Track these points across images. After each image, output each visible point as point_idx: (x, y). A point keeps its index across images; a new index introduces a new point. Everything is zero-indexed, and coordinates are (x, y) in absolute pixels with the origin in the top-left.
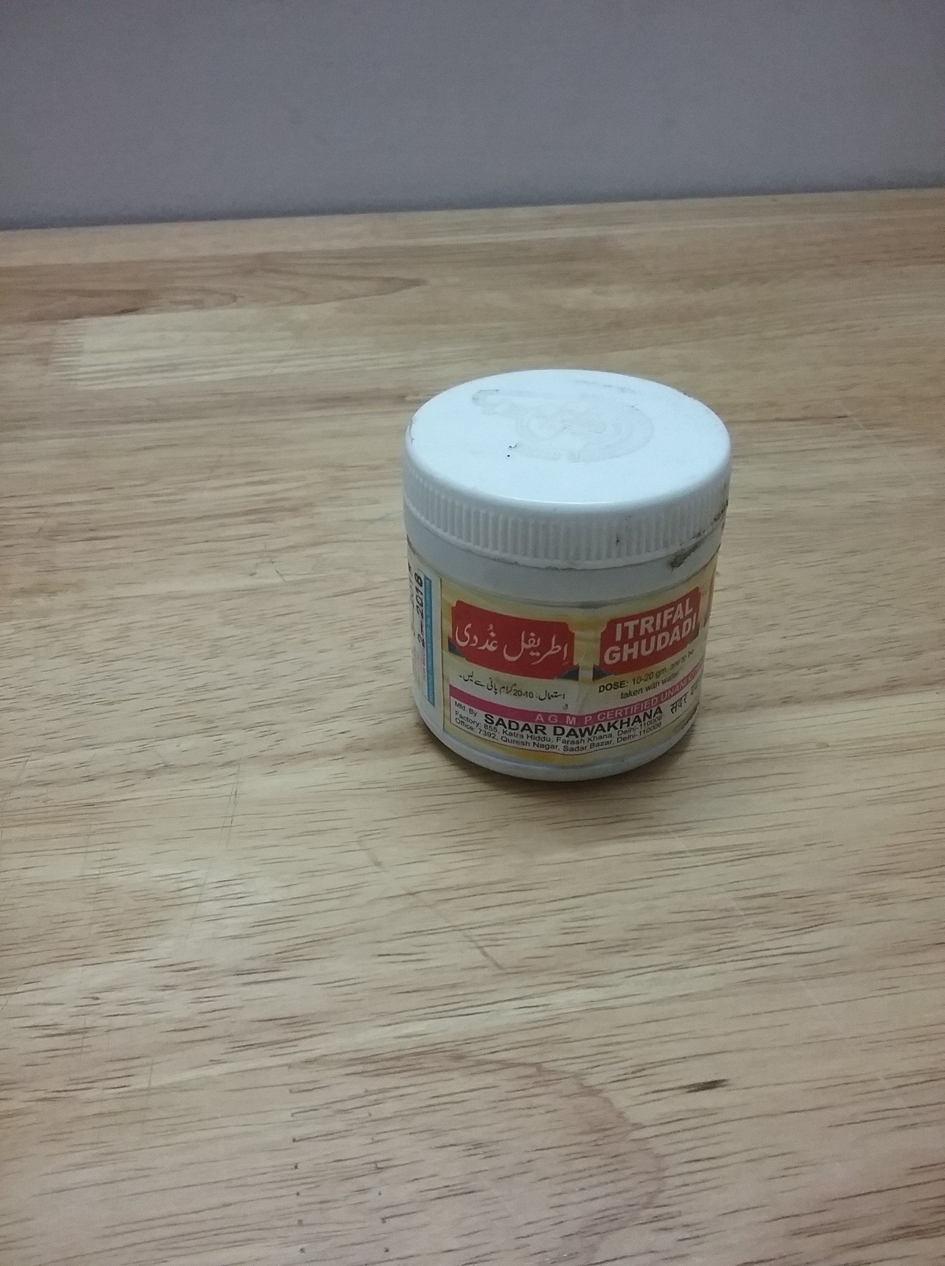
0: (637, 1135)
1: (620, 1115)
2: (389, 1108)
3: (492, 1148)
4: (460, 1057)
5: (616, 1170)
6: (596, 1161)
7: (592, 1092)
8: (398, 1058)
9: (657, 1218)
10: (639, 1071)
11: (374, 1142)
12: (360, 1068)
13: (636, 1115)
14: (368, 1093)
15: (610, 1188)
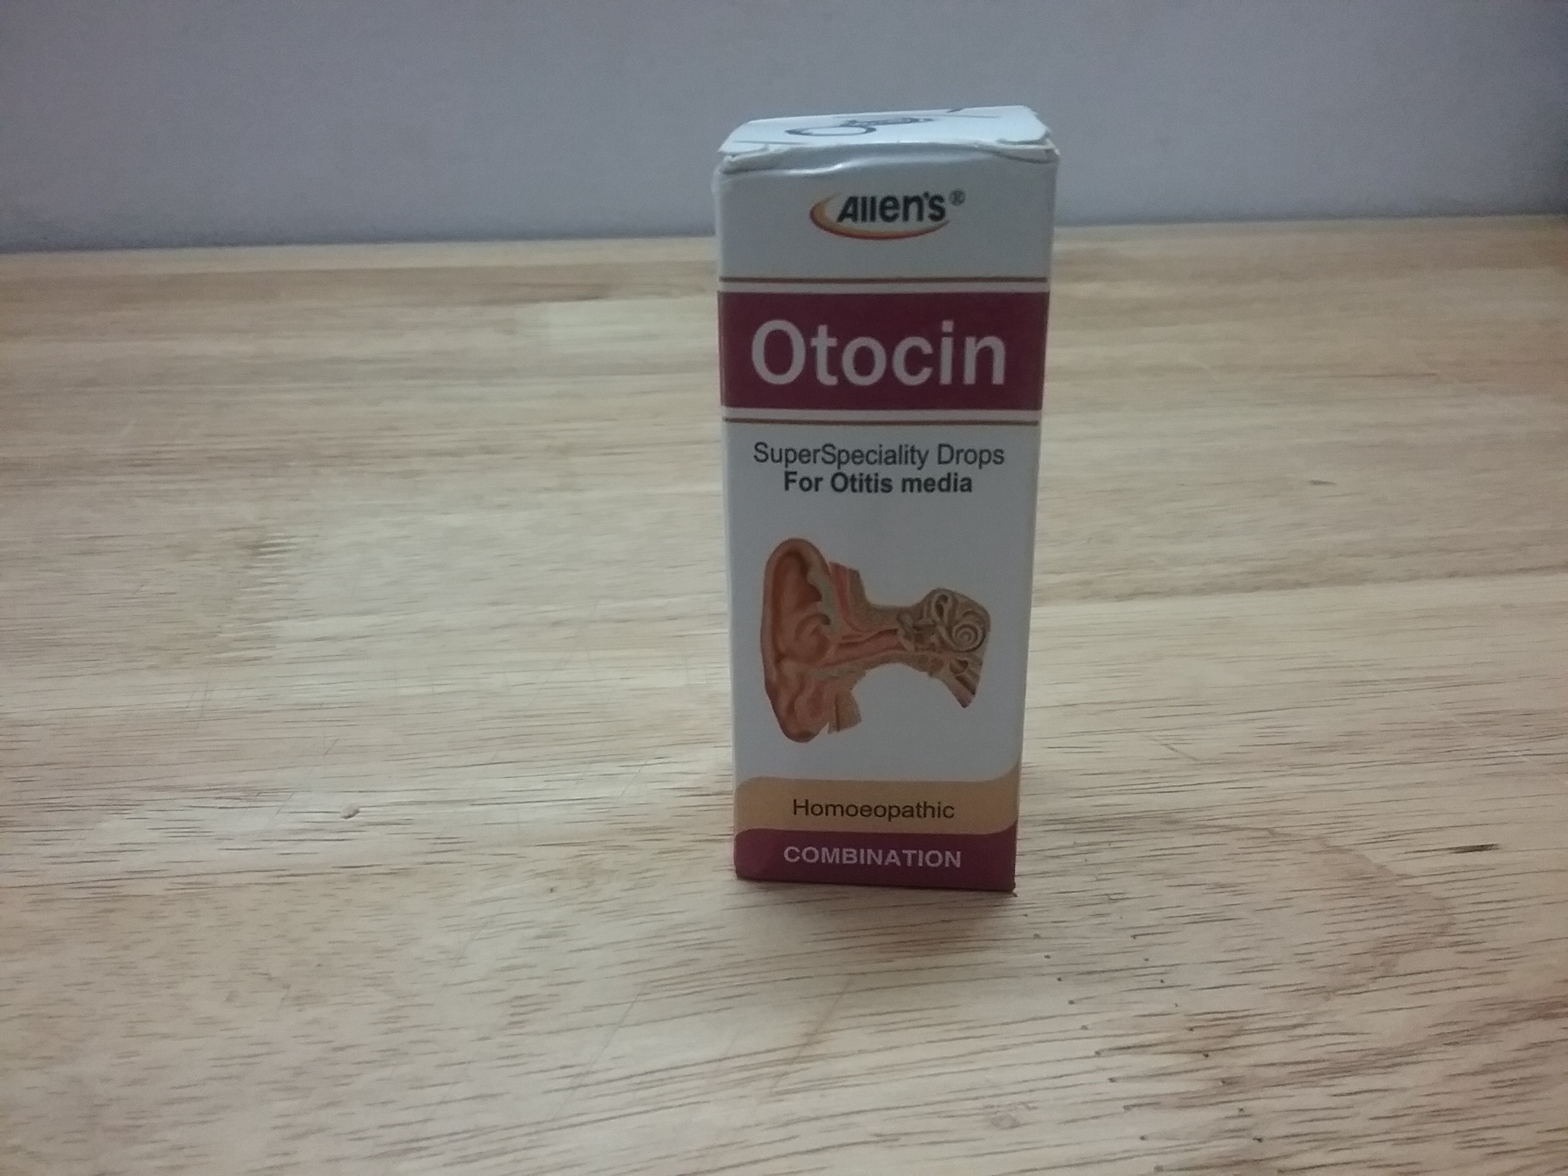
0: (1406, 882)
1: (1381, 867)
2: (1105, 856)
3: (1238, 888)
4: (1175, 822)
5: (1394, 907)
6: (1367, 901)
7: (1340, 850)
8: (1102, 821)
9: (1457, 944)
10: (1389, 837)
11: (1098, 880)
12: (1062, 827)
13: (1399, 868)
14: (1075, 845)
15: (1393, 921)
